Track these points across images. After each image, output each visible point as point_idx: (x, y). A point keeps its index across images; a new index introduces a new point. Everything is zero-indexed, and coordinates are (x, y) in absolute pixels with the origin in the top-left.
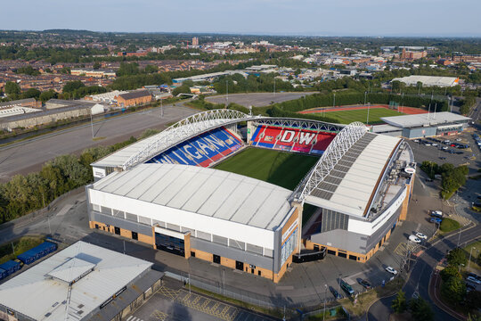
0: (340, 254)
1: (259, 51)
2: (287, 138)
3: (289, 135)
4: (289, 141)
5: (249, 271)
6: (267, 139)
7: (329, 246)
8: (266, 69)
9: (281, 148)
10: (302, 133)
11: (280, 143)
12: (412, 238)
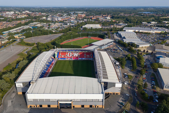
0: (113, 94)
1: (28, 16)
2: (70, 55)
3: (70, 54)
4: (71, 56)
5: (94, 107)
6: (63, 56)
7: (110, 92)
8: (37, 24)
9: (68, 59)
10: (74, 53)
11: (68, 57)
12: (125, 83)
